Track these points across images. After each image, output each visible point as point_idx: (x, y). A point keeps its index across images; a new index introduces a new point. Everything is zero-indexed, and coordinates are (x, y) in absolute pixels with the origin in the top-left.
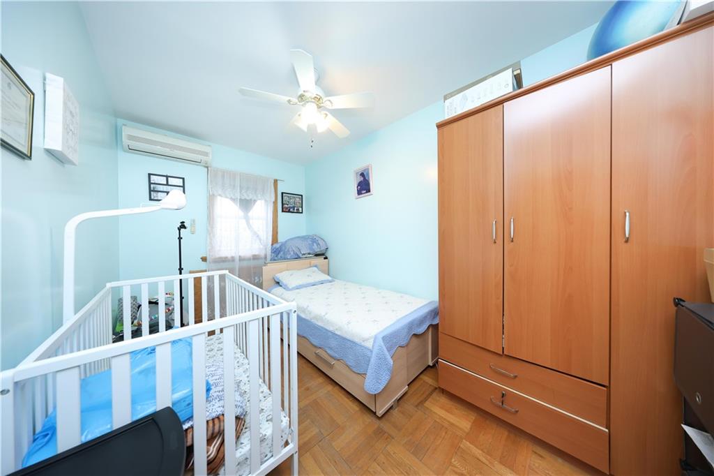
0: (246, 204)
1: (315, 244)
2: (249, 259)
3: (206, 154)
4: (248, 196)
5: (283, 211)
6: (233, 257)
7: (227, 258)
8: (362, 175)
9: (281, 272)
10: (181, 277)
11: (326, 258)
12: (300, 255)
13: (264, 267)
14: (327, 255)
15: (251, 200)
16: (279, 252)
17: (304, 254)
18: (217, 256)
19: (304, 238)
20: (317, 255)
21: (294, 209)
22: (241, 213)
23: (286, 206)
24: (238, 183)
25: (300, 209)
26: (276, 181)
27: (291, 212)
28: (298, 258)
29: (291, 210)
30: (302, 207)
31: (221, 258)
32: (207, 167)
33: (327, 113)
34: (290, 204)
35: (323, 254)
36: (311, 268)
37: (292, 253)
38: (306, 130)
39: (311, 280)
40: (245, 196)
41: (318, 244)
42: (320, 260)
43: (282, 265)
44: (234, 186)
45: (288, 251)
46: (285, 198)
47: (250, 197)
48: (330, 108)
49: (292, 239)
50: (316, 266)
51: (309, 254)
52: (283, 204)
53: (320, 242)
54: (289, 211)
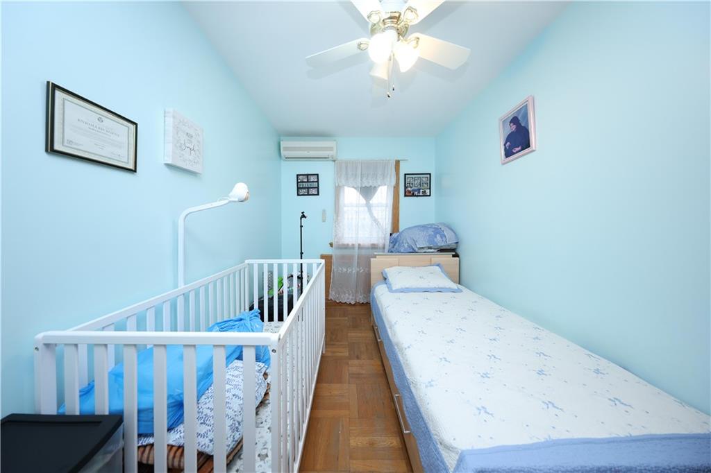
0: (367, 192)
1: (438, 236)
2: (368, 248)
3: (331, 149)
4: (369, 182)
5: (405, 196)
6: (353, 245)
7: (348, 245)
8: (515, 120)
9: (391, 267)
10: (301, 261)
11: (456, 256)
12: (416, 249)
13: (372, 259)
14: (459, 251)
15: (371, 186)
16: (396, 243)
17: (423, 248)
18: (341, 243)
19: (424, 227)
20: (442, 250)
21: (419, 193)
22: (363, 201)
23: (409, 189)
24: (359, 172)
25: (428, 191)
26: (398, 163)
27: (415, 196)
28: (414, 252)
29: (416, 193)
30: (430, 189)
31: (344, 245)
32: (335, 161)
33: (417, 35)
34: (416, 187)
35: (453, 250)
36: (432, 267)
37: (406, 246)
38: (386, 78)
39: (423, 284)
40: (366, 184)
41: (443, 236)
42: (447, 258)
43: (394, 258)
44: (356, 175)
45: (403, 243)
46: (408, 181)
47: (371, 184)
48: (416, 22)
49: (409, 228)
50: (438, 265)
51: (430, 248)
52: (406, 187)
53: (448, 234)
54: (413, 195)
